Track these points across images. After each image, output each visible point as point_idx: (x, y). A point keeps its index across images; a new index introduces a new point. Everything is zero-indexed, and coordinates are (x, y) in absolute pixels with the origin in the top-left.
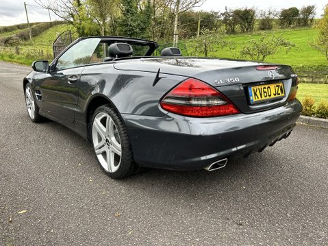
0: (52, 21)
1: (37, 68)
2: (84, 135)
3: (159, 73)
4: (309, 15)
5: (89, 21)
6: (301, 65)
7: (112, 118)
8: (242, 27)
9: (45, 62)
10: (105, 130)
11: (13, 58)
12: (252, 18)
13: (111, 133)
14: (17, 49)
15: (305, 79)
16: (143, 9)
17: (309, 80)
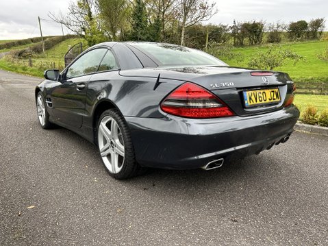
0: (65, 35)
1: (49, 76)
2: (91, 138)
3: (159, 78)
4: (318, 27)
5: (100, 35)
6: (310, 77)
7: (117, 121)
8: (250, 40)
9: (56, 71)
10: (109, 133)
11: (26, 70)
12: (260, 31)
13: (116, 136)
14: (31, 61)
15: (314, 91)
16: (153, 22)
17: (317, 92)
